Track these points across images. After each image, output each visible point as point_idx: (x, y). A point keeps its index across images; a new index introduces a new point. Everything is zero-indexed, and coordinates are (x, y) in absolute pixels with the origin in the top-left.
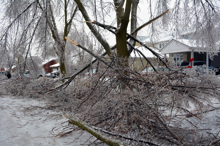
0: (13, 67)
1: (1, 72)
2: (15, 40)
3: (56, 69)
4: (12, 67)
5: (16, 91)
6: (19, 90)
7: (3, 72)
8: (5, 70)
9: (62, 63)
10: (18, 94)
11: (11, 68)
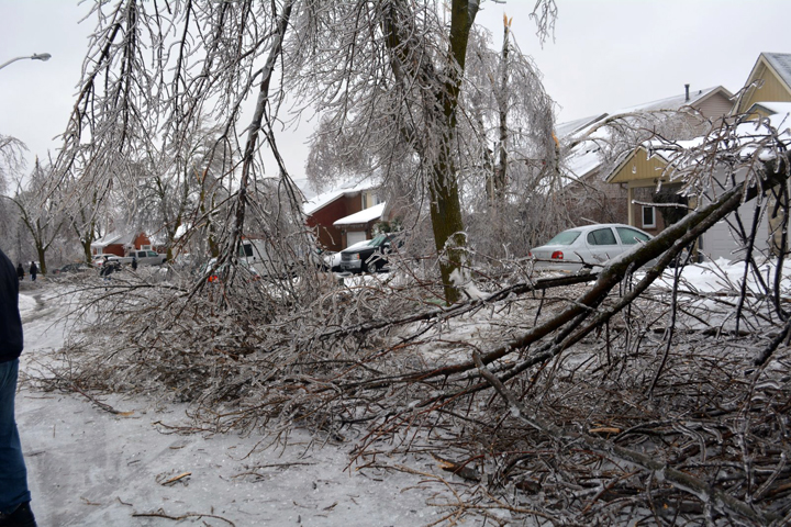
0: (181, 231)
1: (137, 251)
2: (183, 43)
3: (364, 235)
4: (176, 229)
5: (195, 371)
6: (211, 362)
7: (142, 250)
8: (149, 243)
9: (444, 192)
10: (207, 392)
11: (172, 234)
